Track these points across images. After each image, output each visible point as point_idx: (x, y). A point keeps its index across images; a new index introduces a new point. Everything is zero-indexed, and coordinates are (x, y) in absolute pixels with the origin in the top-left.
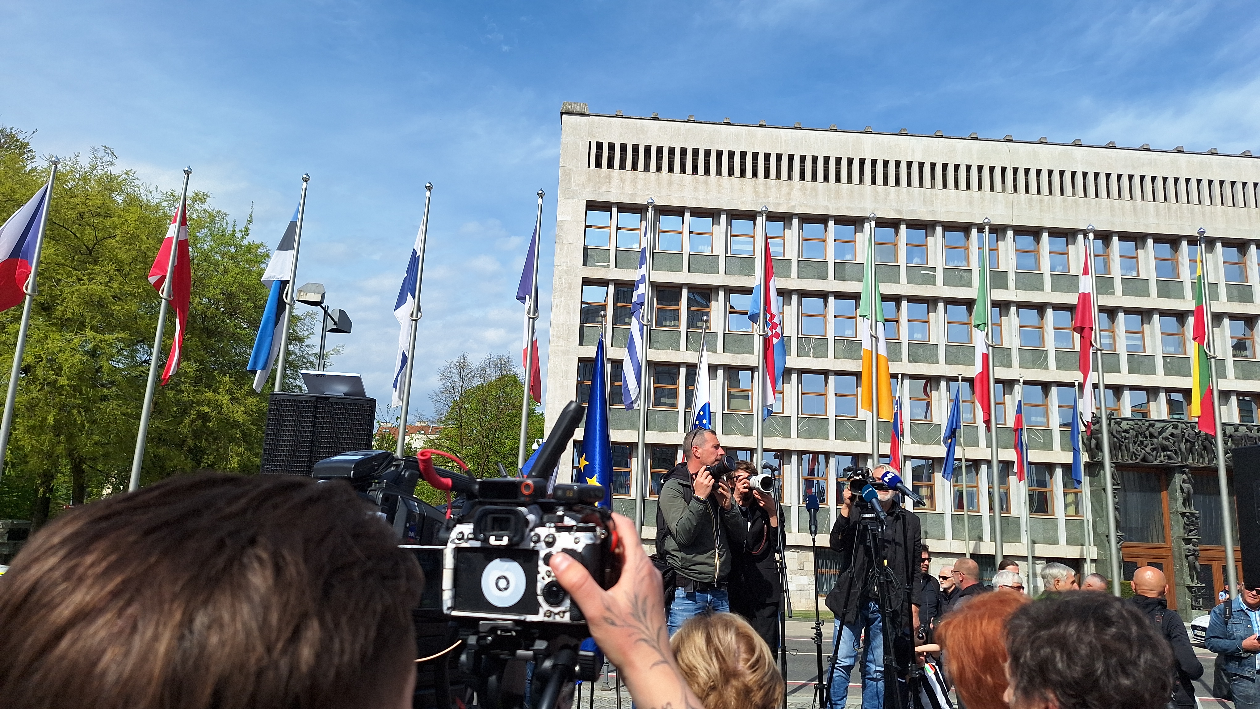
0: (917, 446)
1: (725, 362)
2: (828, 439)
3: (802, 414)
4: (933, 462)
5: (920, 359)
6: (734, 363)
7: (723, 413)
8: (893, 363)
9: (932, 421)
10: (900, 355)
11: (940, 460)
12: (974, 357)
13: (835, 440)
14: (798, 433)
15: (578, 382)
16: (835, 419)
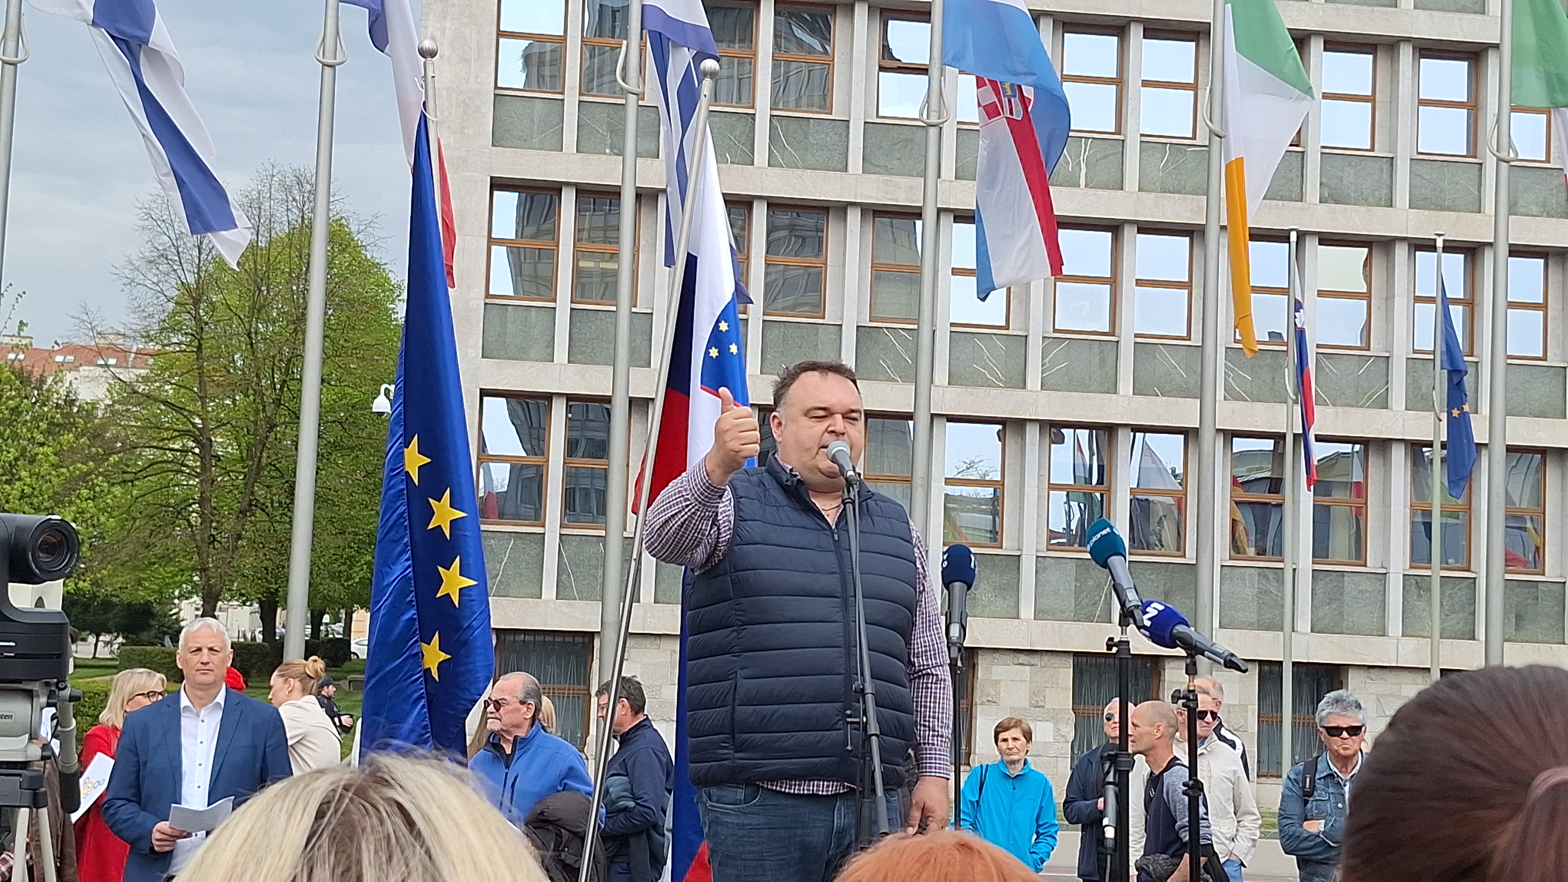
0: (1330, 410)
1: (867, 198)
2: (1115, 393)
3: (1055, 331)
4: (1366, 451)
5: (1348, 195)
6: (890, 199)
7: (858, 327)
8: (1281, 203)
9: (1369, 350)
10: (1299, 183)
11: (1384, 445)
12: (1480, 192)
13: (1134, 394)
14: (1042, 378)
15: (492, 241)
16: (1135, 343)
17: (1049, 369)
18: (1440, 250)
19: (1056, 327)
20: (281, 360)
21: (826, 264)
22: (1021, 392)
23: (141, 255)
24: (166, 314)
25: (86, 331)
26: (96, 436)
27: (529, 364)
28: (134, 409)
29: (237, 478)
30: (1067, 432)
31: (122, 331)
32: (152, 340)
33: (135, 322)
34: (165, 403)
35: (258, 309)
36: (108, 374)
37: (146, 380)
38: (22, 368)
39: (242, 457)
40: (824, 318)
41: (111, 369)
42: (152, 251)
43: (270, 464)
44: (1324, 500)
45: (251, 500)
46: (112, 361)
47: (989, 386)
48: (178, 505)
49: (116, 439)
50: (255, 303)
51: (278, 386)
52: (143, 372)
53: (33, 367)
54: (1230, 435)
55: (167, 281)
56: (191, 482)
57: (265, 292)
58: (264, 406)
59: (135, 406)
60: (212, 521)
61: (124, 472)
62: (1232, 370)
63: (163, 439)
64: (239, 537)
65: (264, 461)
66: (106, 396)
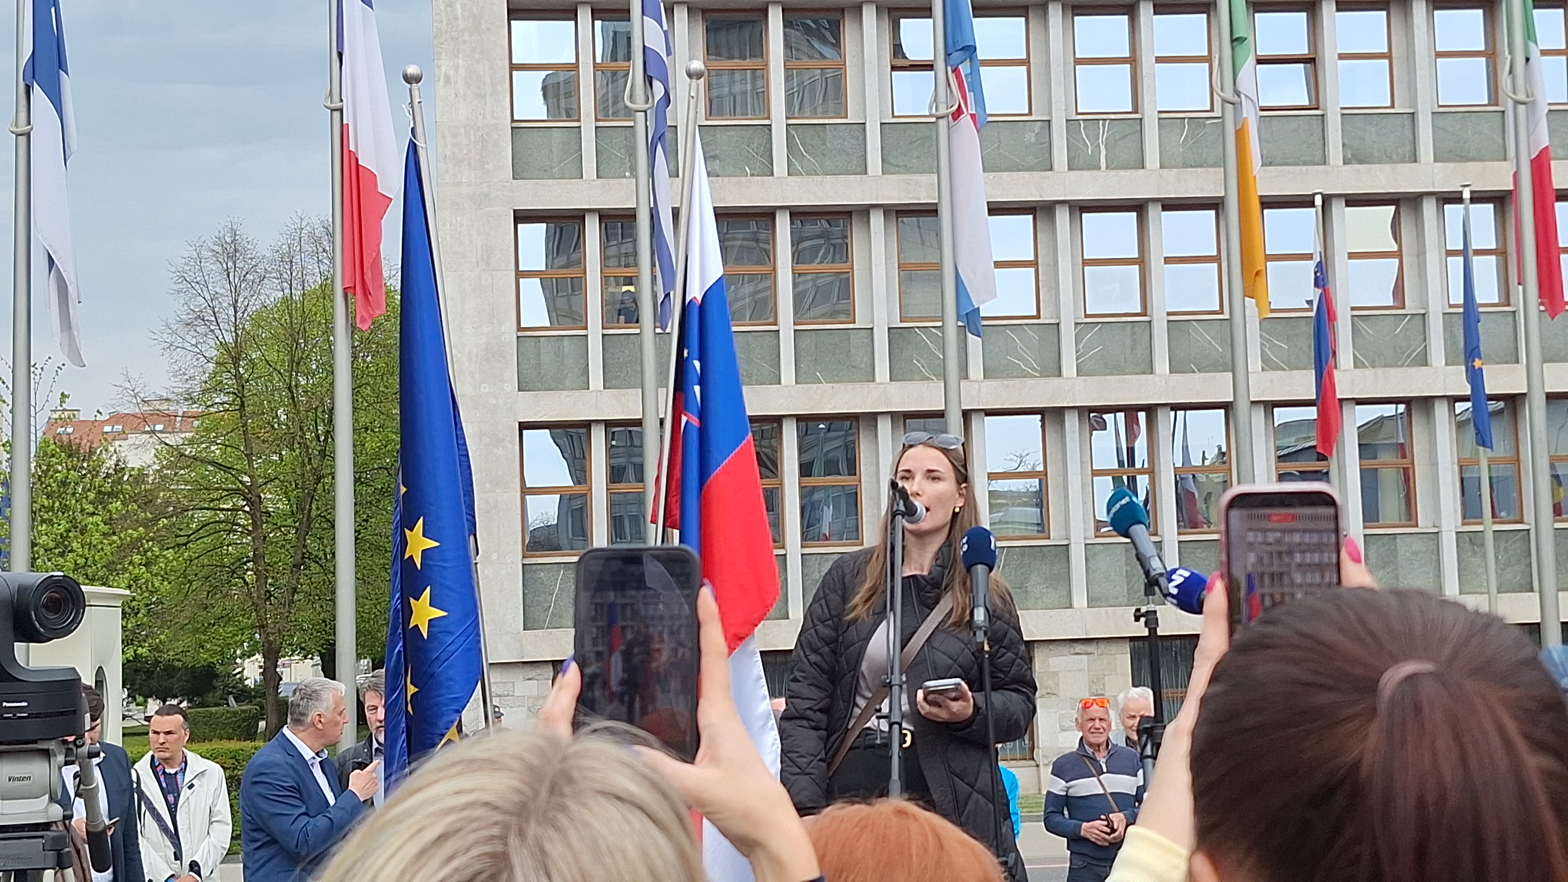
0: (1369, 372)
1: (890, 199)
2: (1152, 373)
3: (1086, 316)
4: (1409, 410)
5: (1372, 154)
6: (910, 198)
7: (889, 329)
8: (1304, 168)
9: (1404, 308)
10: (1321, 147)
11: (1426, 403)
12: (1504, 139)
13: (1171, 372)
14: (1077, 365)
15: (520, 274)
16: (1168, 321)
17: (1083, 355)
18: (1468, 201)
19: (1088, 313)
20: (324, 411)
21: (852, 268)
22: (1057, 380)
23: (178, 319)
24: (207, 375)
25: (130, 398)
26: (148, 502)
27: (565, 393)
28: (182, 472)
29: (289, 532)
30: (1108, 417)
31: (165, 395)
32: (195, 403)
33: (178, 386)
34: (213, 463)
35: (296, 364)
36: (154, 439)
37: (191, 442)
38: (70, 441)
39: (292, 511)
40: (854, 322)
41: (159, 435)
42: (188, 314)
43: (319, 515)
44: (1370, 463)
45: (304, 554)
46: (159, 427)
47: (1025, 377)
48: (233, 564)
49: (168, 503)
50: (293, 356)
51: (322, 438)
52: (189, 435)
53: (81, 439)
54: (1270, 406)
55: (205, 342)
56: (244, 541)
57: (303, 345)
58: (310, 459)
59: (183, 469)
60: (266, 577)
61: (177, 536)
62: (1269, 341)
63: (213, 500)
64: (295, 591)
65: (314, 513)
66: (154, 462)
